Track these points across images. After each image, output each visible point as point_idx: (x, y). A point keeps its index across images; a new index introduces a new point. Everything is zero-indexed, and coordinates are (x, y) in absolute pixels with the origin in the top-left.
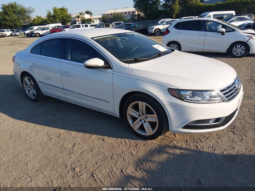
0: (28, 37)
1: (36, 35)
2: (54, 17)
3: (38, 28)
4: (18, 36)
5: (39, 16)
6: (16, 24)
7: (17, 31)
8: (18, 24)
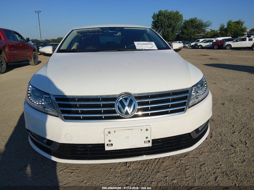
0: (192, 48)
1: (198, 47)
2: (226, 30)
3: (204, 41)
4: (187, 47)
5: (213, 30)
6: (191, 37)
7: (187, 43)
8: (193, 37)
